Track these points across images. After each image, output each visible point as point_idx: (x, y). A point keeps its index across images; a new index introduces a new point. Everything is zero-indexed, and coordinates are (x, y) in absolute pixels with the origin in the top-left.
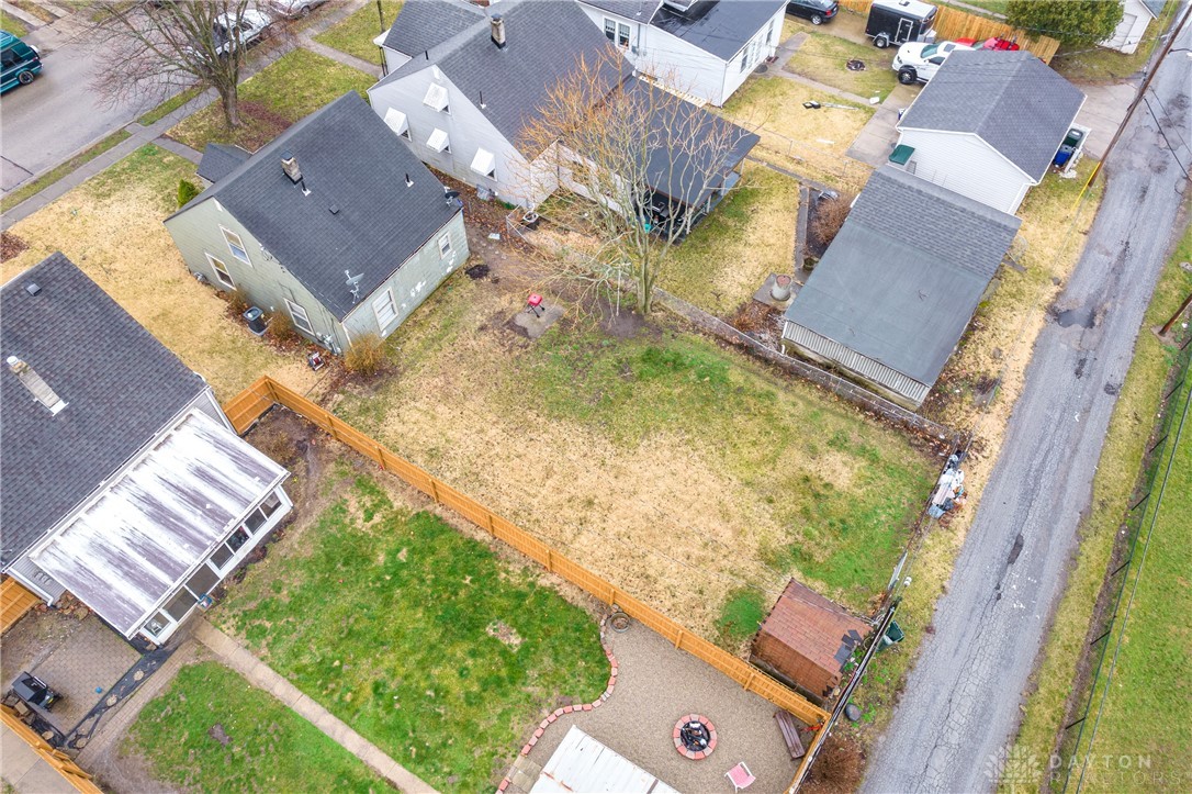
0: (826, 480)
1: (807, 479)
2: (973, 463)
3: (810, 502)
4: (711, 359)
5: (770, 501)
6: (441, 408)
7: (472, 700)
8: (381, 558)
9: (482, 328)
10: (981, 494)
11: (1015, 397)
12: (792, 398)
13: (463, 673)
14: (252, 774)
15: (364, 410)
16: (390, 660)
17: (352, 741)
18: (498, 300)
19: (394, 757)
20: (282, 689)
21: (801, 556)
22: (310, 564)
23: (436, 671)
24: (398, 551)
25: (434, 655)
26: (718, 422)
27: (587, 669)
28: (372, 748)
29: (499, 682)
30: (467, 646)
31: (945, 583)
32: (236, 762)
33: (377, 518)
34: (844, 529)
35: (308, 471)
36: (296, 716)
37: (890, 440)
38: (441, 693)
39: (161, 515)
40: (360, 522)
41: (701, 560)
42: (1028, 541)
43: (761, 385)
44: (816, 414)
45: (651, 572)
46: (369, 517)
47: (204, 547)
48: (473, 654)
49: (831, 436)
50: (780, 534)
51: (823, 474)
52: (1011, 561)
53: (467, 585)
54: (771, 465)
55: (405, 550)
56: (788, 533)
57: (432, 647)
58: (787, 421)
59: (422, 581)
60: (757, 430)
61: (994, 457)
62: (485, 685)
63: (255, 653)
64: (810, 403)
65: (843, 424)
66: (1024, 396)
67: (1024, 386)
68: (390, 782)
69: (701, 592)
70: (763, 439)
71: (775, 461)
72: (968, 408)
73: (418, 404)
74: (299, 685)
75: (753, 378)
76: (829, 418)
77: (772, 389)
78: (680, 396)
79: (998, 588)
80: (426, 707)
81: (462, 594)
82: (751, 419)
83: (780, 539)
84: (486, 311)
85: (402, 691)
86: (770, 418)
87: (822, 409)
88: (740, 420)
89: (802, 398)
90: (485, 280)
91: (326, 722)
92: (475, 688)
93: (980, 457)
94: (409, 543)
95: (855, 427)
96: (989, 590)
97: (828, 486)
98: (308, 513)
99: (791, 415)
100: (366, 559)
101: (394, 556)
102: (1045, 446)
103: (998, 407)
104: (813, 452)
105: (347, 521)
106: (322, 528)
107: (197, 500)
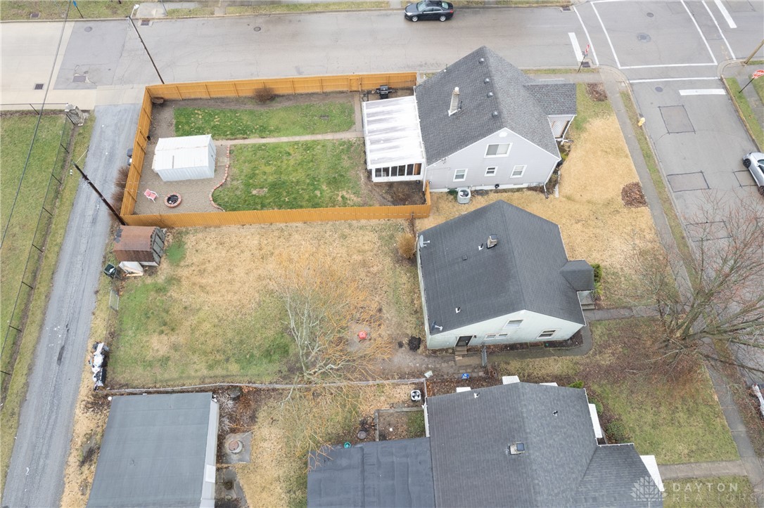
0: (163, 335)
1: (173, 330)
2: (90, 393)
3: (167, 318)
4: (253, 370)
5: (185, 308)
6: (360, 258)
7: (255, 168)
8: (324, 187)
9: (380, 310)
10: (83, 375)
11: (70, 458)
12: (199, 374)
13: (265, 173)
14: (306, 116)
15: (392, 237)
16: (292, 162)
17: (284, 139)
18: (388, 332)
19: (269, 144)
20: (319, 137)
21: (160, 290)
22: (347, 170)
23: (274, 168)
24: (321, 193)
25: (279, 172)
26: (230, 334)
27: (224, 200)
28: (277, 141)
29: (251, 178)
30: (269, 180)
31: (93, 317)
32: (313, 116)
33: (339, 198)
34: (146, 314)
35: (384, 198)
36: (308, 134)
37: (139, 381)
38: (268, 164)
39: (393, 129)
40: (345, 194)
41: (203, 264)
42: (54, 365)
43: (219, 371)
44: (183, 373)
45: (221, 247)
46: (343, 197)
47: (369, 133)
48: (266, 180)
49: (170, 363)
50: (175, 295)
51: (166, 338)
52: (63, 348)
53: (286, 197)
54: (193, 327)
55: (319, 195)
56: (171, 296)
57: (281, 173)
58: (195, 358)
59: (303, 189)
60: (208, 342)
61: (78, 405)
62: (254, 175)
63: (337, 140)
64: (189, 378)
65: (166, 376)
66: (65, 463)
67: (64, 472)
68: (264, 138)
69: (197, 251)
70: (202, 339)
71: (192, 330)
72: (98, 429)
73: (372, 254)
74: (314, 141)
75: (224, 373)
76: (175, 375)
77: (212, 373)
78: (255, 337)
79: (68, 330)
80: (269, 159)
81: (285, 194)
82: (214, 346)
83: (173, 293)
84: (387, 322)
85: (281, 158)
86: (205, 353)
87: (181, 377)
88: (219, 341)
89: (194, 378)
90: (405, 341)
91: (297, 139)
92: (257, 172)
93: (86, 398)
94: (320, 198)
95: (159, 377)
96: (72, 327)
97: (162, 332)
98: (366, 184)
99: (195, 363)
100: (329, 183)
101: (320, 191)
102: (49, 432)
103: (79, 443)
104: (175, 347)
105: (349, 191)
106: (356, 182)
107: (387, 140)
